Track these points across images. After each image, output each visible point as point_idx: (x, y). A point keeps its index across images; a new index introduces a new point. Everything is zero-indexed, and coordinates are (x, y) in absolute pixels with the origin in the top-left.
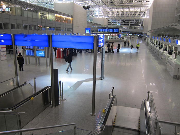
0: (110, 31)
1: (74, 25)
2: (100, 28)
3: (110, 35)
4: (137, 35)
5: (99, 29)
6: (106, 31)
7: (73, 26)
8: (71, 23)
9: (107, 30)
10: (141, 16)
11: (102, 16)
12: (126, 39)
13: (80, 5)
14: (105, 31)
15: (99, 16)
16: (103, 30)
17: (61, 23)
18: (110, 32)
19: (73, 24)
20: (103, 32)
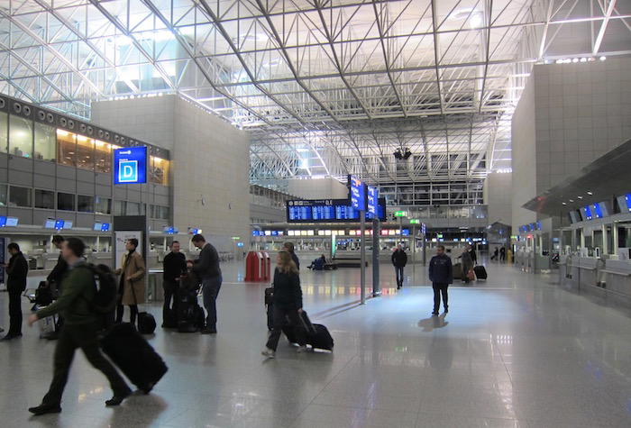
0: (343, 216)
1: (176, 194)
2: (296, 203)
3: (347, 233)
4: (463, 240)
5: (292, 210)
6: (327, 217)
7: (170, 197)
8: (165, 183)
9: (327, 209)
10: (473, 167)
11: (322, 172)
12: (421, 249)
13: (213, 112)
14: (319, 215)
15: (310, 174)
16: (310, 213)
17: (96, 175)
18: (343, 220)
19: (170, 189)
20: (310, 219)
